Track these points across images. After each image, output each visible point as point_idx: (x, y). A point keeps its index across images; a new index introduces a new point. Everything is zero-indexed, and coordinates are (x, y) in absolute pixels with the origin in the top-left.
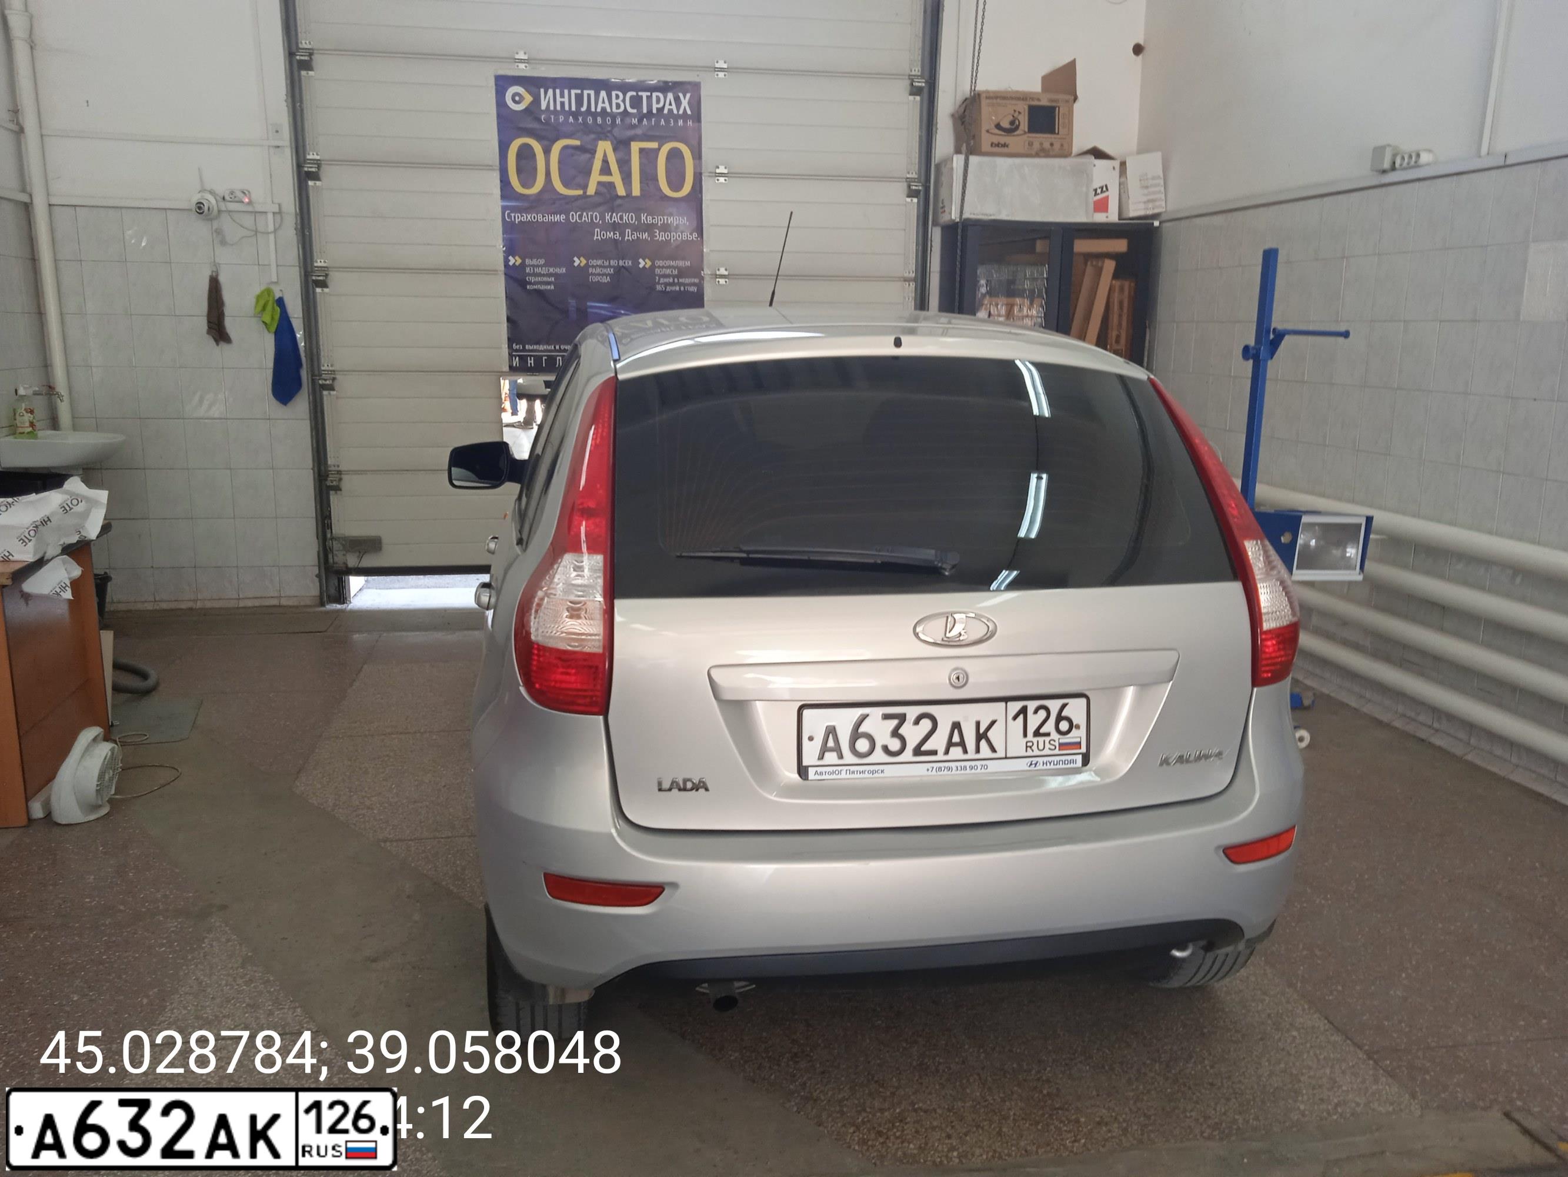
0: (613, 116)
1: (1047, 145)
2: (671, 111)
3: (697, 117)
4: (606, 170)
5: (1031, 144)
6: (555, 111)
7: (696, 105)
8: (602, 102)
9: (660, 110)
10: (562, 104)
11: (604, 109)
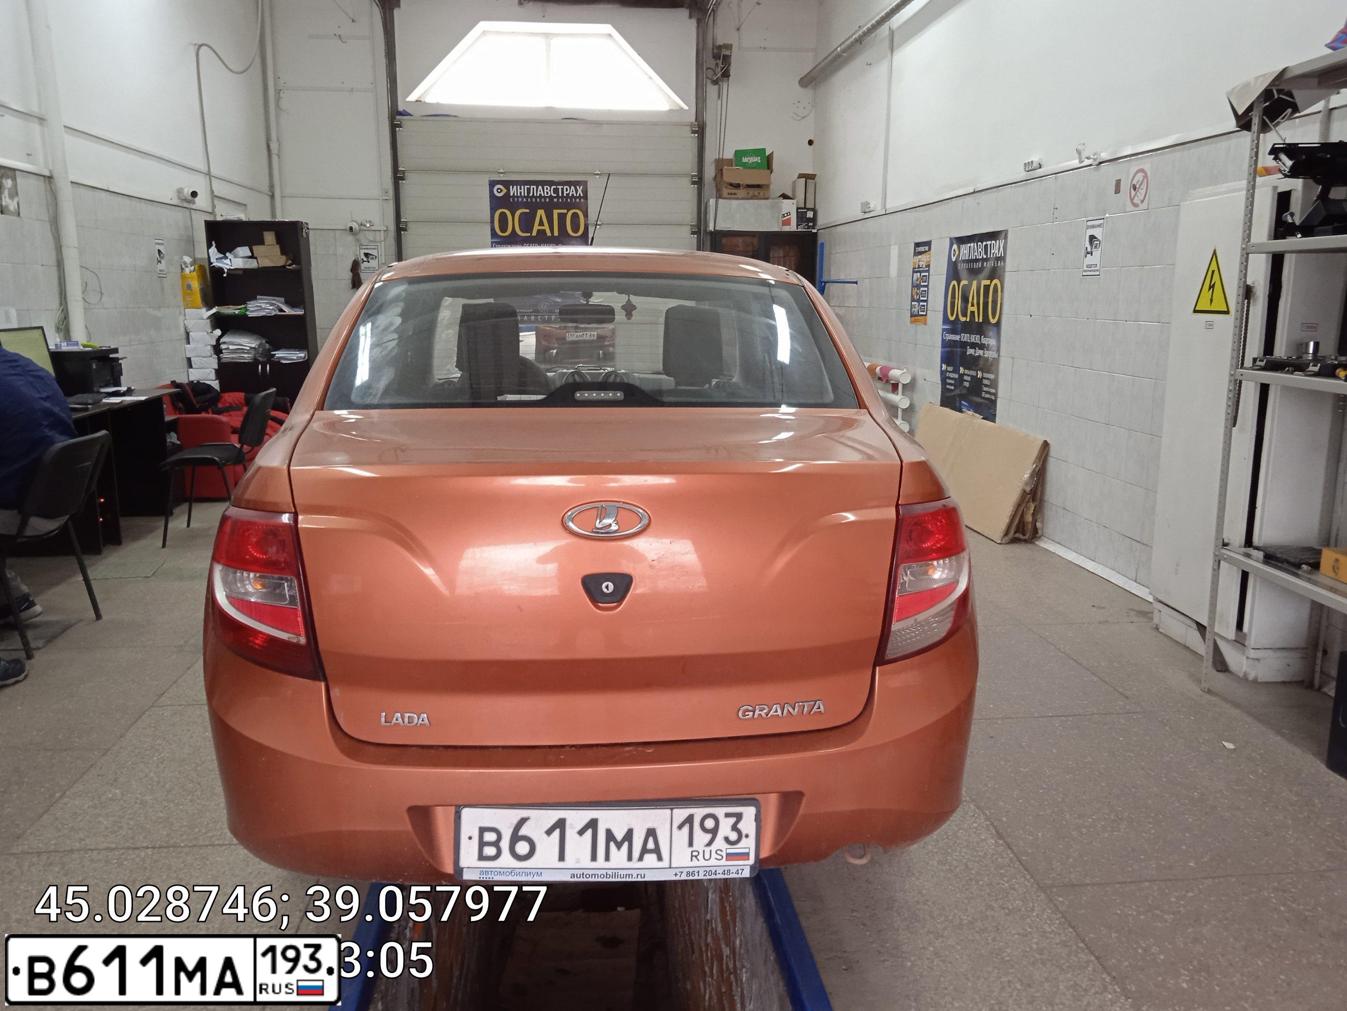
0: (545, 197)
1: (756, 193)
2: (573, 195)
3: (585, 197)
4: (541, 223)
5: (748, 193)
6: (517, 197)
7: (585, 192)
8: (540, 191)
9: (568, 194)
10: (521, 192)
11: (540, 194)
